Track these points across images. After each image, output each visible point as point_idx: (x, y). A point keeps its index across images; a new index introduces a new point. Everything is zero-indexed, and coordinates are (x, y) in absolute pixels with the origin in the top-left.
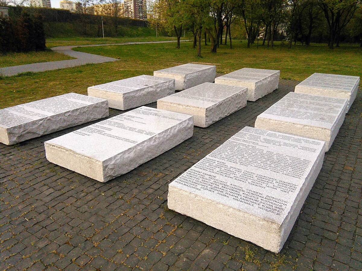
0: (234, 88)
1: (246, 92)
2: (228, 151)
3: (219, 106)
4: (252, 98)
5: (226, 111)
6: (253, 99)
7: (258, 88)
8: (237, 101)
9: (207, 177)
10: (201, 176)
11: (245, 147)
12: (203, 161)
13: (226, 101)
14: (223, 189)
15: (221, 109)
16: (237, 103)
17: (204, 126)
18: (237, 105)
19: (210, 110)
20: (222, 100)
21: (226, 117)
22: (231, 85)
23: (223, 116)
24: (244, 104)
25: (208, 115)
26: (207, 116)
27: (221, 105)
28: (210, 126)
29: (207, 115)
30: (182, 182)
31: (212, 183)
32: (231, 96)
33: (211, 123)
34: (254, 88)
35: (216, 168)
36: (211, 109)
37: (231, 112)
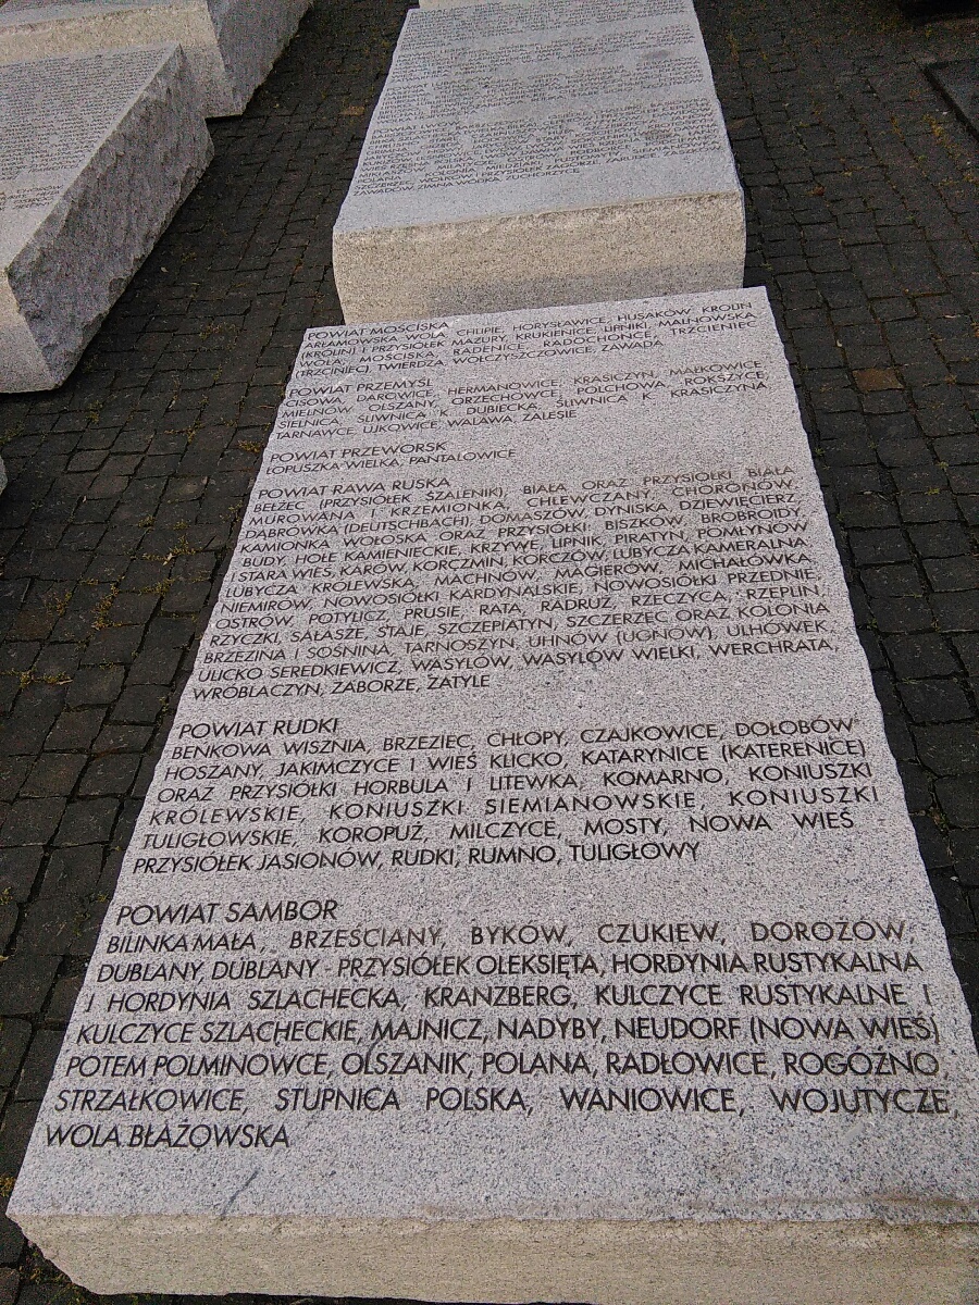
0: (106, 65)
1: (181, 71)
2: (302, 595)
3: (76, 221)
4: (223, 98)
5: (128, 230)
6: (231, 101)
7: (231, 33)
8: (159, 149)
9: (272, 937)
10: (230, 957)
11: (384, 514)
12: (179, 773)
13: (100, 171)
14: (445, 1029)
15: (94, 236)
16: (166, 157)
17: (51, 381)
18: (170, 172)
19: (39, 270)
20: (76, 173)
21: (147, 267)
22: (78, 52)
23: (123, 270)
24: (197, 149)
25: (41, 302)
26: (34, 318)
27: (83, 205)
28: (80, 366)
29: (31, 307)
30: (107, 1120)
31: (337, 1000)
32: (113, 127)
33: (76, 341)
34: (209, 37)
35: (293, 800)
36: (40, 263)
37: (156, 228)
